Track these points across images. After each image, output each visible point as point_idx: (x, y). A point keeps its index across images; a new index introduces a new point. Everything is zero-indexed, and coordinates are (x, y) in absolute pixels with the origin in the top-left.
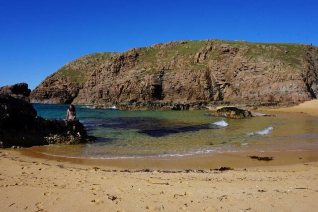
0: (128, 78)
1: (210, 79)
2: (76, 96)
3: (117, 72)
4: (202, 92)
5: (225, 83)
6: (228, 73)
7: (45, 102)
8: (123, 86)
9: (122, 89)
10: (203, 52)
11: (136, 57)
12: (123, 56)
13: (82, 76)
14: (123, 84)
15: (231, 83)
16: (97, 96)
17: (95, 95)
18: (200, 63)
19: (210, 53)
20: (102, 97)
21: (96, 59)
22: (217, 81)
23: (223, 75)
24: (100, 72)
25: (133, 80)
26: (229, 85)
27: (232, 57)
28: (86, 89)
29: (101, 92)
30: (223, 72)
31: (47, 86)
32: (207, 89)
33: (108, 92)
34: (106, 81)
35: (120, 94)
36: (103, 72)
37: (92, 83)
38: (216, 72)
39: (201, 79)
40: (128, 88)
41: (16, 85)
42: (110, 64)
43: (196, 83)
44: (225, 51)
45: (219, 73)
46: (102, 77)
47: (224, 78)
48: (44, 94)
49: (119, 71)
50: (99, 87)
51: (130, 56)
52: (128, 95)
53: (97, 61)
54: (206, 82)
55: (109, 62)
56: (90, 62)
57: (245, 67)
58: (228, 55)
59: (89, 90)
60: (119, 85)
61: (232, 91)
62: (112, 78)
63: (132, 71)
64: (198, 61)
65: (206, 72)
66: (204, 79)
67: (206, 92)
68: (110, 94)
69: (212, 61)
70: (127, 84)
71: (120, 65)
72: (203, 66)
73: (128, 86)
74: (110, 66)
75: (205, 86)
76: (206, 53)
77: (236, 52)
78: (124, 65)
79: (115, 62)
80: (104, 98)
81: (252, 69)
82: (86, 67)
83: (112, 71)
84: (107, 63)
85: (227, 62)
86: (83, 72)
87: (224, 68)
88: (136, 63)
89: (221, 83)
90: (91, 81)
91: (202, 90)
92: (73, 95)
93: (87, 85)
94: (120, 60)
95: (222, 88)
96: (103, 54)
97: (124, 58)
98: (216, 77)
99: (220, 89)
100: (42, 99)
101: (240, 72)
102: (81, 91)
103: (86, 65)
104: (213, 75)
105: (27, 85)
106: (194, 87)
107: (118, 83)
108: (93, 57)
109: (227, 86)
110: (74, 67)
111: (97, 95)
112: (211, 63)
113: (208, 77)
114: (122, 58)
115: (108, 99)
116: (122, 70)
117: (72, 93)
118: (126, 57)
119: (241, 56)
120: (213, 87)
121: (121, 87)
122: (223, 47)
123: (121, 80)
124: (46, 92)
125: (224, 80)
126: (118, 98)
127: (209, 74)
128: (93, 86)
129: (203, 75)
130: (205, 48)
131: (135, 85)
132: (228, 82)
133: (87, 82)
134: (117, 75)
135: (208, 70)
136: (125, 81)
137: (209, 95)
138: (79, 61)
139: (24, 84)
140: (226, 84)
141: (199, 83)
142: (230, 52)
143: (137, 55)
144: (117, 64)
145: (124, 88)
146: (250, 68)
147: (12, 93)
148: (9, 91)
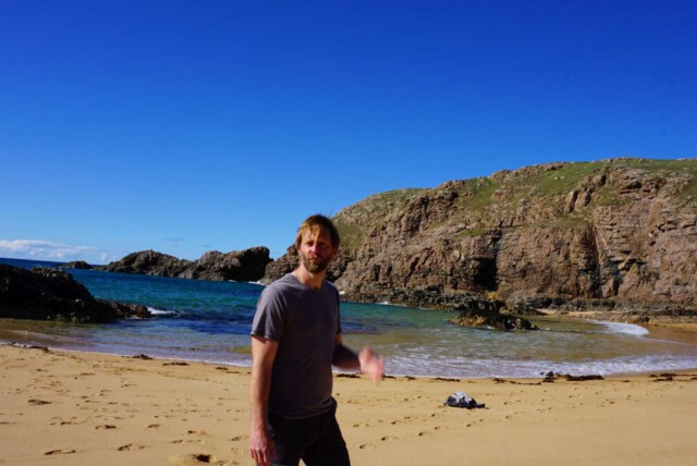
0: (429, 242)
1: (594, 248)
2: (340, 275)
3: (413, 229)
4: (573, 278)
5: (629, 257)
6: (636, 235)
8: (417, 259)
9: (414, 265)
10: (583, 189)
11: (451, 200)
12: (427, 198)
13: (359, 236)
14: (418, 256)
15: (643, 260)
16: (368, 277)
17: (364, 274)
18: (576, 213)
19: (601, 190)
20: (377, 279)
21: (389, 203)
22: (610, 253)
23: (623, 240)
24: (384, 228)
25: (438, 248)
26: (640, 264)
27: (646, 199)
28: (358, 262)
29: (377, 269)
30: (624, 233)
32: (586, 271)
33: (390, 269)
34: (392, 246)
35: (410, 275)
36: (388, 229)
37: (370, 250)
38: (609, 234)
39: (571, 248)
40: (427, 263)
41: (249, 251)
42: (401, 213)
43: (561, 258)
44: (630, 187)
45: (615, 235)
46: (385, 238)
47: (626, 247)
49: (417, 228)
50: (377, 260)
51: (440, 198)
52: (424, 277)
53: (389, 207)
54: (583, 255)
55: (400, 210)
56: (377, 209)
57: (669, 223)
58: (637, 196)
59: (363, 264)
60: (410, 257)
61: (638, 278)
62: (403, 242)
63: (441, 228)
64: (572, 209)
65: (585, 234)
66: (578, 249)
67: (582, 278)
68: (392, 273)
69: (600, 208)
70: (425, 254)
71: (420, 217)
72: (581, 219)
73: (426, 258)
74: (401, 217)
75: (582, 264)
76: (591, 191)
77: (657, 187)
78: (427, 217)
79: (411, 209)
80: (380, 281)
81: (685, 227)
82: (369, 219)
83: (403, 229)
84: (397, 212)
85: (635, 210)
86: (361, 229)
87: (626, 224)
88: (451, 212)
89: (620, 258)
90: (368, 247)
91: (574, 272)
92: (336, 273)
93: (360, 255)
94: (420, 206)
95: (623, 269)
97: (428, 202)
98: (609, 243)
99: (618, 271)
101: (661, 234)
102: (350, 265)
103: (368, 214)
104: (602, 239)
105: (268, 251)
106: (555, 265)
107: (410, 253)
108: (384, 199)
109: (634, 265)
110: (349, 218)
111: (368, 274)
112: (597, 213)
113: (589, 243)
114: (425, 202)
115: (385, 284)
116: (423, 226)
117: (335, 269)
118: (433, 200)
119: (666, 197)
120: (602, 267)
121: (413, 260)
122: (628, 178)
123: (415, 247)
124: (289, 265)
125: (627, 253)
126: (406, 281)
127: (593, 238)
128: (371, 256)
129: (577, 238)
130: (590, 179)
131: (441, 257)
132: (636, 257)
133: (361, 250)
134: (412, 236)
135: (590, 229)
136: (422, 248)
137: (589, 285)
138: (358, 207)
139: (263, 248)
140: (632, 261)
141: (567, 257)
142: (643, 187)
143: (455, 196)
144: (416, 212)
145: (420, 263)
146: (682, 224)
147: (239, 265)
148: (236, 262)
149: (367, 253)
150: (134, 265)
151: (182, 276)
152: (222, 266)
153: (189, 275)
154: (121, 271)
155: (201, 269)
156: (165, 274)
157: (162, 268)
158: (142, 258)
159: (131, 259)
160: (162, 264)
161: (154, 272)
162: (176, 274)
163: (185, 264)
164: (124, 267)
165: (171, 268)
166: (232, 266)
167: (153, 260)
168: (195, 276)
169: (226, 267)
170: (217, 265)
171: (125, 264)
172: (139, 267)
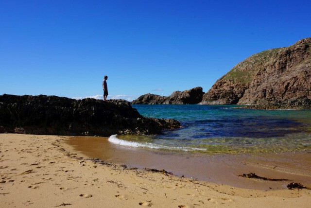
0: (294, 74)
2: (242, 96)
3: (283, 68)
7: (214, 103)
8: (289, 83)
9: (287, 87)
11: (305, 49)
12: (290, 50)
13: (249, 76)
14: (289, 82)
16: (260, 95)
17: (257, 95)
20: (265, 96)
21: (263, 57)
24: (265, 70)
25: (301, 76)
28: (251, 89)
29: (264, 91)
31: (217, 88)
33: (272, 91)
34: (271, 79)
35: (285, 92)
36: (267, 70)
37: (257, 82)
40: (295, 85)
41: (193, 89)
42: (275, 60)
46: (266, 75)
48: (213, 96)
49: (285, 67)
50: (263, 85)
51: (298, 49)
52: (294, 92)
53: (264, 60)
55: (274, 59)
56: (257, 61)
59: (254, 90)
60: (284, 83)
62: (278, 75)
63: (301, 66)
68: (274, 93)
70: (293, 81)
71: (286, 61)
73: (294, 83)
74: (275, 62)
78: (291, 60)
79: (280, 58)
80: (267, 97)
82: (253, 67)
83: (277, 68)
84: (272, 60)
86: (249, 72)
88: (305, 56)
90: (256, 81)
92: (239, 96)
93: (252, 85)
94: (286, 55)
96: (270, 50)
97: (290, 52)
100: (211, 101)
102: (246, 91)
103: (252, 64)
105: (202, 89)
107: (283, 80)
108: (260, 55)
110: (242, 68)
111: (260, 94)
114: (288, 52)
115: (271, 98)
116: (289, 65)
117: (238, 94)
118: (293, 51)
121: (286, 84)
123: (286, 77)
124: (215, 94)
126: (283, 96)
128: (258, 85)
131: (303, 81)
133: (252, 82)
134: (283, 72)
136: (291, 77)
138: (247, 62)
139: (199, 88)
143: (307, 47)
144: (283, 60)
145: (290, 85)
147: (189, 96)
148: (188, 95)
149: (256, 84)
150: (143, 101)
151: (164, 103)
152: (182, 97)
153: (167, 102)
154: (138, 103)
155: (172, 99)
156: (157, 103)
157: (155, 101)
158: (146, 97)
159: (141, 98)
160: (155, 99)
161: (152, 103)
162: (162, 103)
163: (165, 98)
164: (139, 102)
165: (159, 100)
166: (186, 97)
167: (151, 98)
168: (170, 103)
169: (183, 98)
170: (179, 97)
171: (139, 100)
172: (145, 101)
